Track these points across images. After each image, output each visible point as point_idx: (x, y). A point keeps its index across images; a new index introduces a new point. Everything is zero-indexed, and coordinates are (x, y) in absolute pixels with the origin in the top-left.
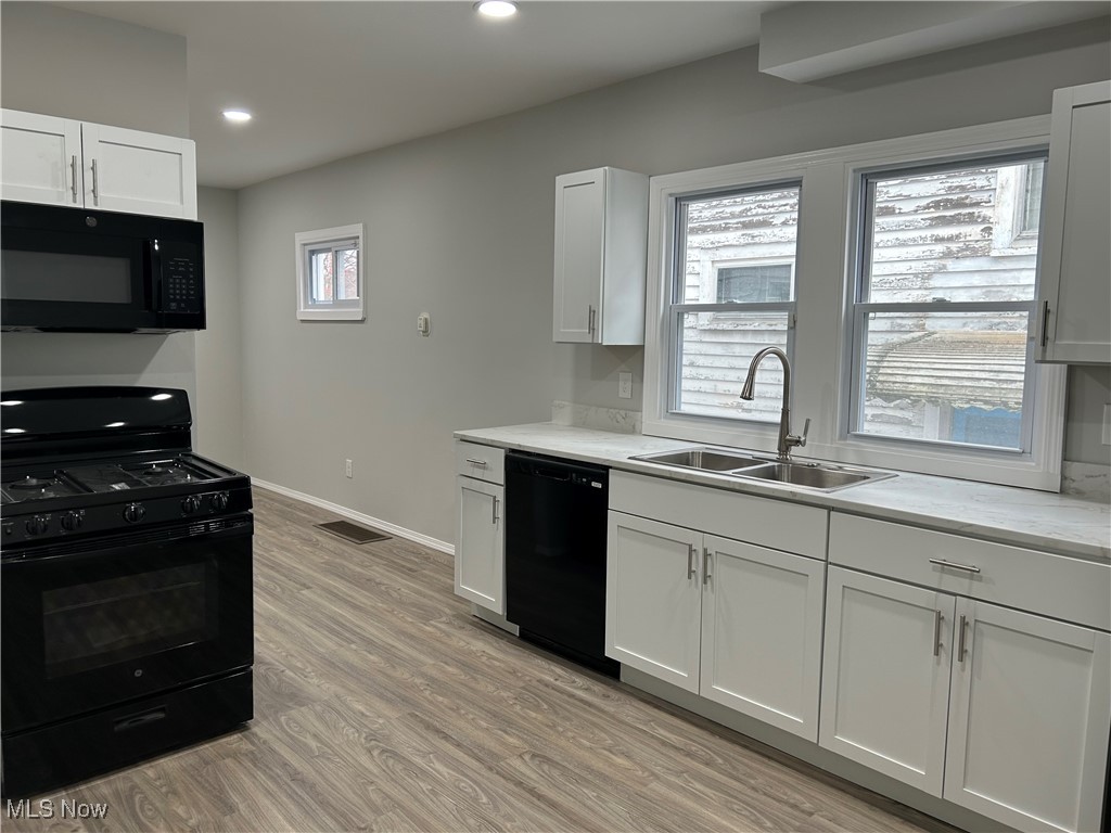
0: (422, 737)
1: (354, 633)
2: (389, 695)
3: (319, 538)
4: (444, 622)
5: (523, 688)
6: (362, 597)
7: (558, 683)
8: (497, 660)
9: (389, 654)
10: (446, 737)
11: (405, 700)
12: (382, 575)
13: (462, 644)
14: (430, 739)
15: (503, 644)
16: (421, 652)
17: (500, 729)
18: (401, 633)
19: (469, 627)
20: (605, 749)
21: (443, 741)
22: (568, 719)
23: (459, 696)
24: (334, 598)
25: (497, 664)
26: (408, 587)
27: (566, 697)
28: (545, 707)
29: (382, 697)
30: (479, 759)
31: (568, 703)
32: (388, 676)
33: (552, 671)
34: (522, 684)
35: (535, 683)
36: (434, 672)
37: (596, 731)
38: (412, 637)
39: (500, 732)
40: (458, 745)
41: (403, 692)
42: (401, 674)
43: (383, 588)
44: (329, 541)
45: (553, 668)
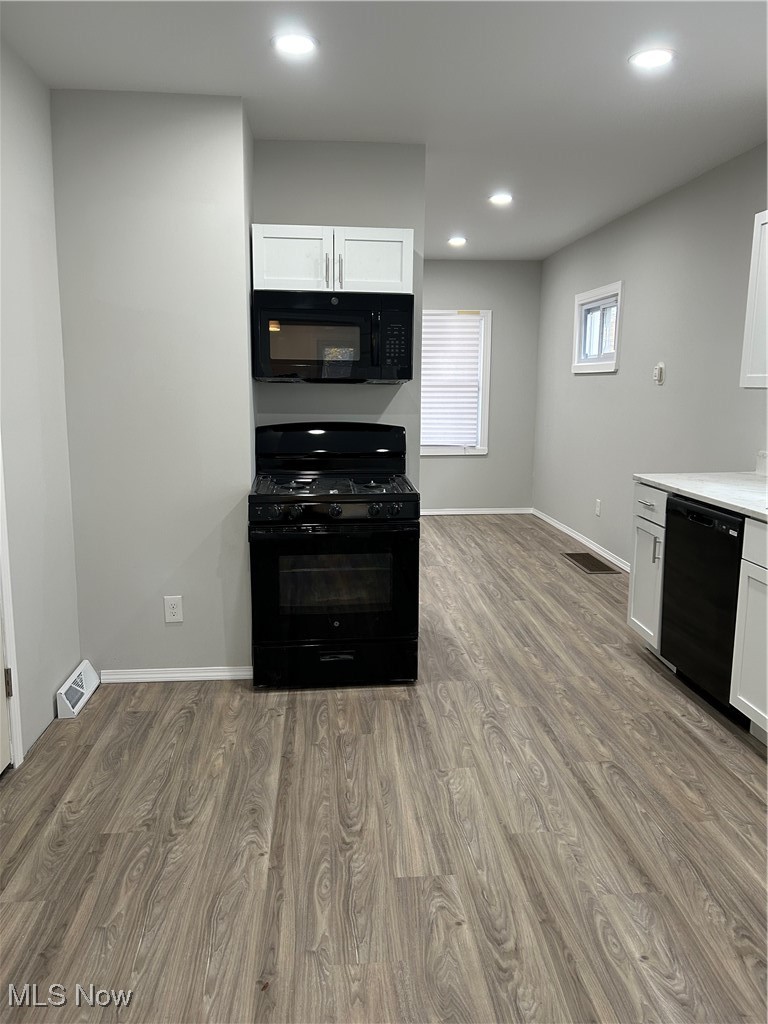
0: (530, 725)
1: (534, 639)
2: (528, 690)
3: (558, 564)
4: (615, 648)
5: (647, 715)
6: (559, 615)
7: (684, 719)
8: (639, 686)
9: (550, 661)
10: (549, 731)
11: (538, 697)
12: (590, 601)
13: (619, 667)
14: (536, 729)
15: (656, 676)
16: (577, 665)
17: (599, 739)
18: (572, 648)
19: (635, 656)
20: (684, 781)
21: (545, 734)
22: (668, 748)
23: (585, 705)
24: (536, 611)
25: (638, 690)
26: (605, 614)
27: (681, 732)
28: (655, 733)
29: (521, 690)
30: (563, 754)
31: (680, 737)
32: (538, 677)
33: (686, 708)
34: (647, 711)
35: (661, 713)
36: (576, 683)
37: (688, 765)
38: (579, 653)
39: (597, 741)
40: (555, 740)
41: (540, 690)
42: (550, 678)
43: (582, 611)
44: (564, 567)
45: (689, 706)
